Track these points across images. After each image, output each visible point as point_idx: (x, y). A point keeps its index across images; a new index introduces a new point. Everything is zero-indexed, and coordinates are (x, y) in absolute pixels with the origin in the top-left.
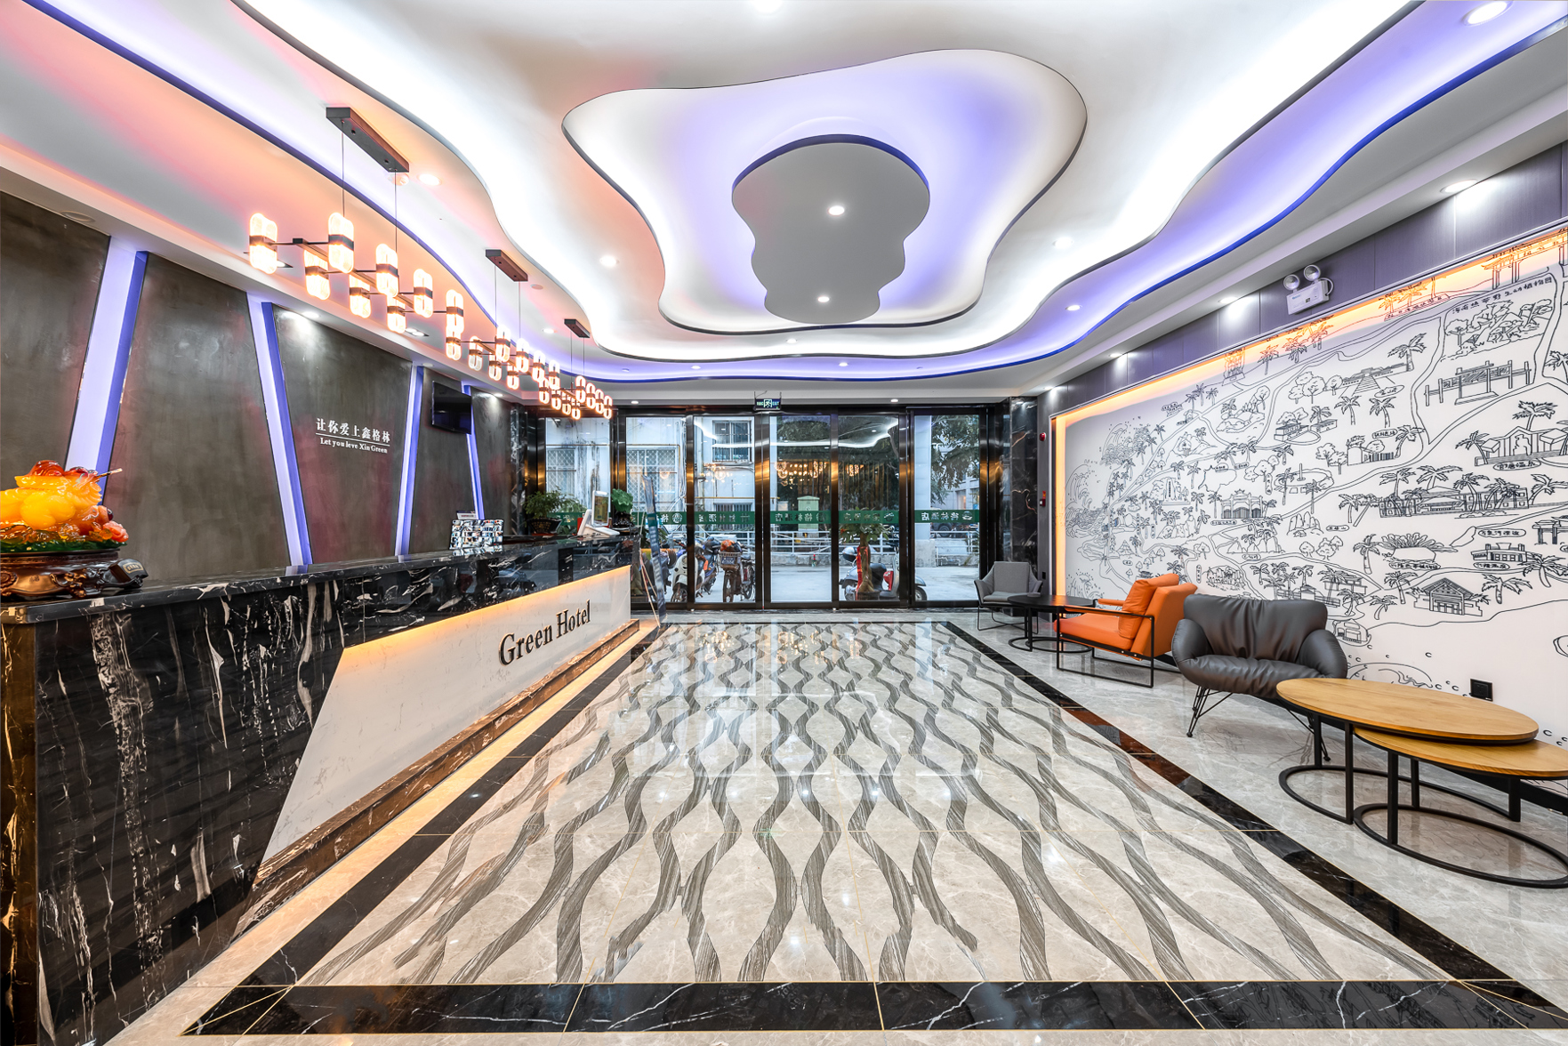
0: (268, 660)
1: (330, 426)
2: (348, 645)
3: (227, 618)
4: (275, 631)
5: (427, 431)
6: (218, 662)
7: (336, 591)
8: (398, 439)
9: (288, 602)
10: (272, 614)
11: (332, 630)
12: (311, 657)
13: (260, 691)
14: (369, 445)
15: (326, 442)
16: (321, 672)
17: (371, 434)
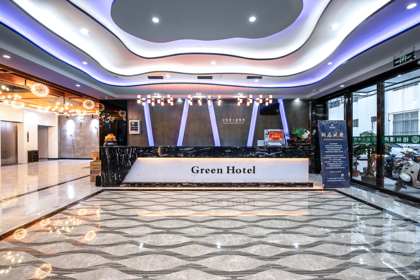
0: (124, 156)
1: (226, 120)
2: (138, 157)
3: (119, 150)
4: (125, 153)
6: (118, 155)
7: (136, 149)
8: (249, 120)
9: (127, 150)
10: (125, 150)
11: (135, 154)
12: (131, 157)
13: (123, 160)
14: (238, 122)
15: (225, 123)
16: (133, 160)
17: (239, 120)
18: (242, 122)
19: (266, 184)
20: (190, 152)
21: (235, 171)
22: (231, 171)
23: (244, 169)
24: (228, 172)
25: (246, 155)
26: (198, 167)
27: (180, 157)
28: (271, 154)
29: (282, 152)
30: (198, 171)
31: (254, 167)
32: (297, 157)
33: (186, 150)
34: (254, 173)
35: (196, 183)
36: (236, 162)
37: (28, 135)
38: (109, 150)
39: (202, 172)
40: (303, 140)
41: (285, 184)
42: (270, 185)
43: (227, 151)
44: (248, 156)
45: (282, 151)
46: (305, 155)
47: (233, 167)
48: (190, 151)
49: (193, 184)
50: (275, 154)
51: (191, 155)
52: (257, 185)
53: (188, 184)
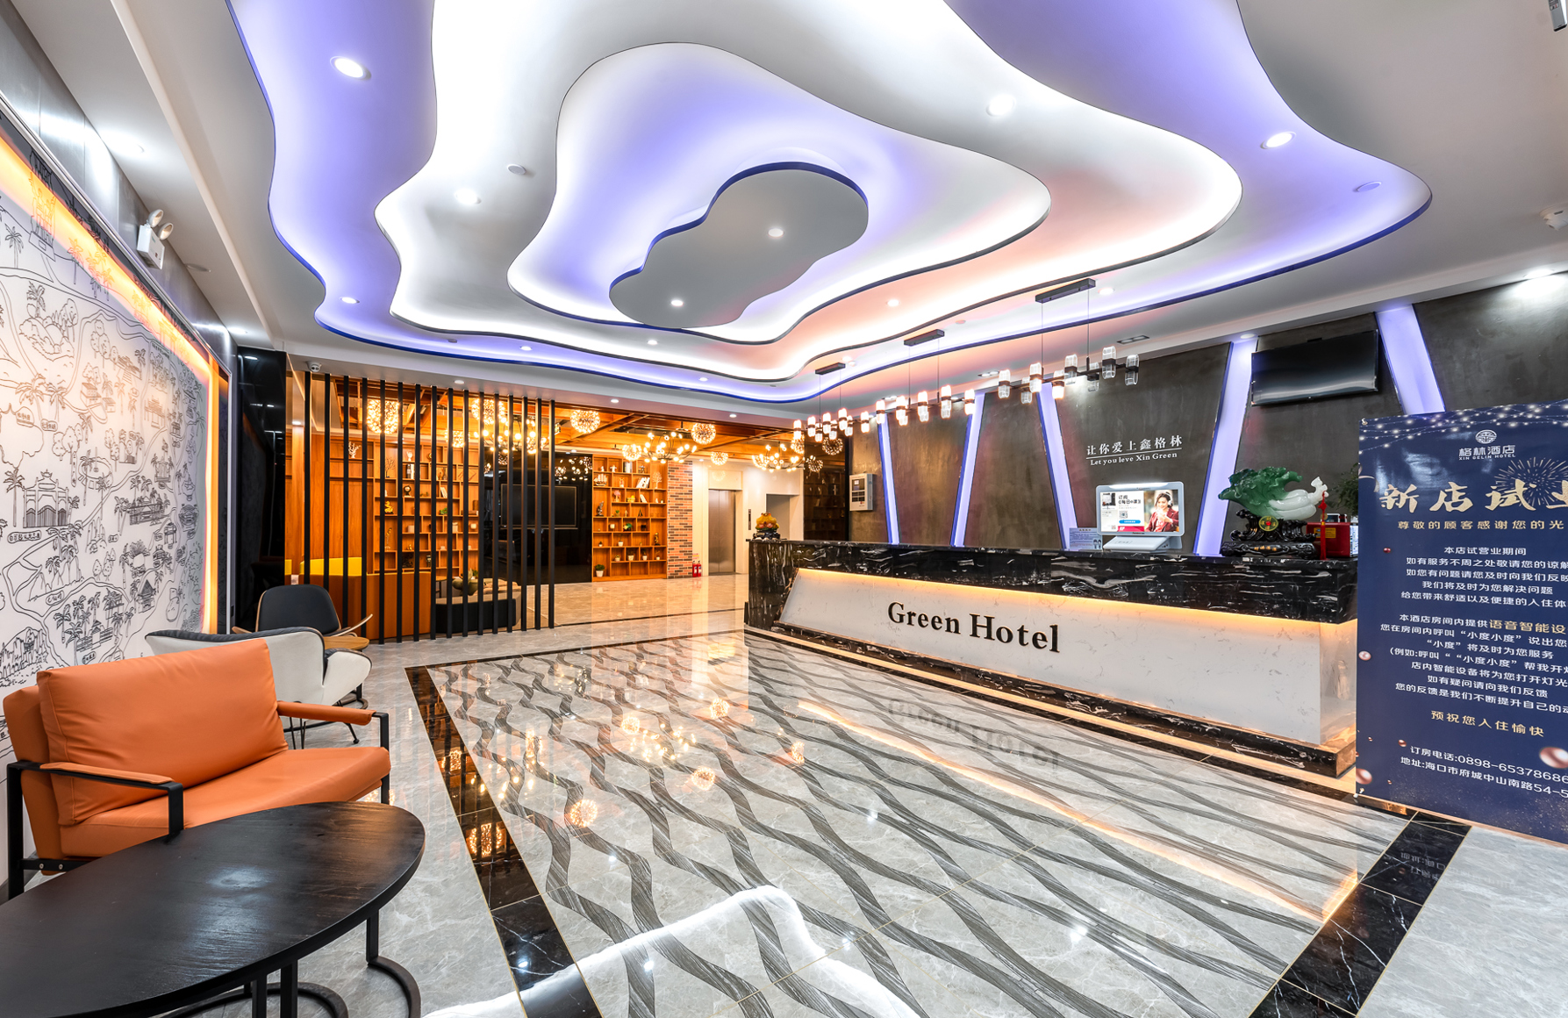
1: (1101, 448)
8: (1198, 439)
9: (780, 548)
14: (1151, 455)
15: (1096, 463)
17: (1153, 443)
18: (1167, 453)
19: (1092, 703)
20: (881, 560)
21: (994, 635)
22: (982, 632)
23: (1022, 631)
24: (975, 634)
25: (1018, 579)
26: (902, 606)
27: (861, 572)
28: (1108, 584)
29: (1155, 579)
30: (901, 616)
31: (1055, 628)
32: (1230, 609)
33: (872, 554)
34: (1054, 649)
35: (892, 652)
36: (996, 604)
37: (750, 515)
38: (758, 548)
39: (910, 623)
40: (1268, 529)
41: (1172, 720)
42: (1106, 711)
43: (964, 563)
44: (1025, 583)
45: (1154, 576)
46: (1278, 603)
47: (989, 619)
48: (880, 556)
49: (886, 650)
50: (1123, 584)
51: (883, 569)
52: (1058, 696)
53: (877, 650)
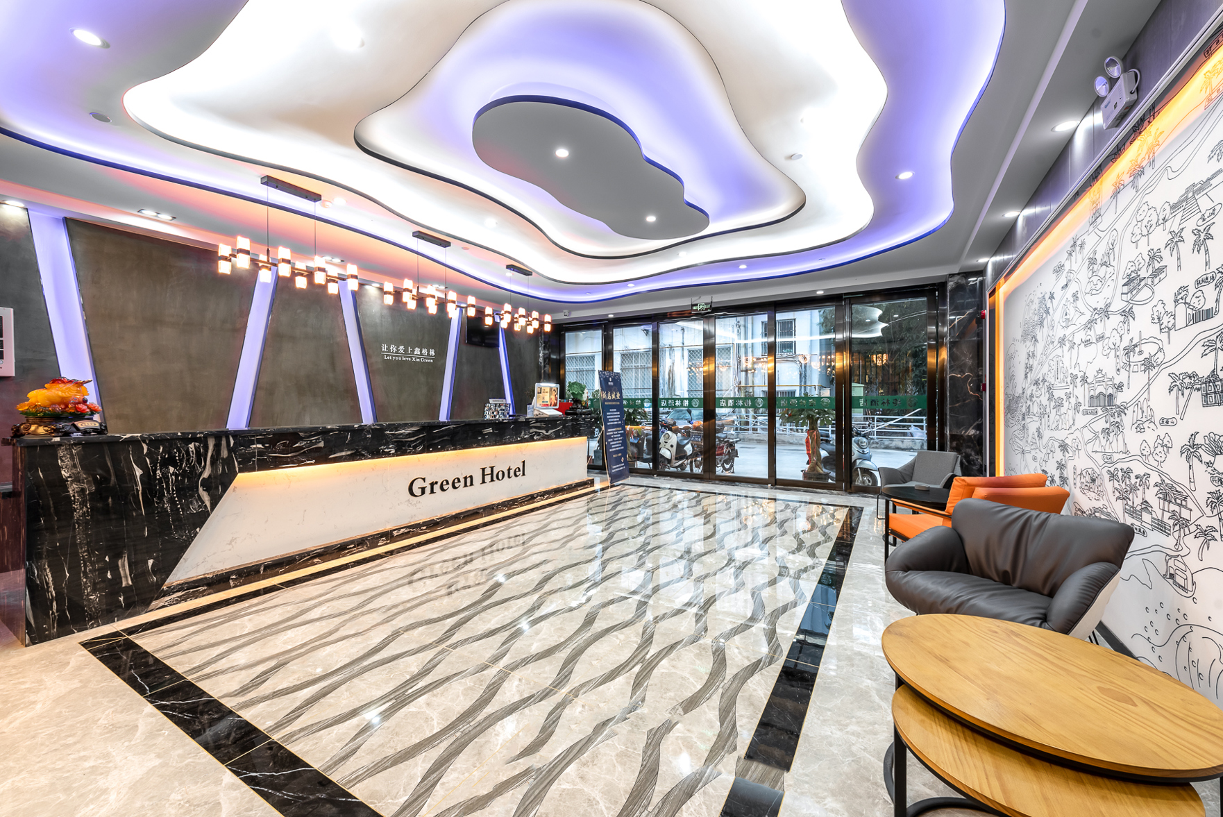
0: (174, 474)
1: (391, 348)
2: (241, 471)
3: (145, 451)
4: (181, 460)
5: (464, 347)
6: (138, 472)
7: (232, 442)
9: (192, 446)
10: (179, 451)
11: (228, 462)
12: (210, 476)
13: (170, 491)
14: (420, 358)
15: (388, 358)
16: (218, 486)
17: (421, 351)
18: (426, 358)
19: (543, 494)
20: (412, 439)
21: (495, 478)
22: (488, 478)
23: (509, 470)
24: (484, 482)
25: (515, 437)
26: (424, 479)
27: (388, 455)
28: (550, 432)
29: (562, 427)
30: (423, 490)
31: (524, 463)
33: (401, 434)
34: (524, 474)
35: (425, 524)
36: (496, 457)
39: (432, 492)
40: (584, 404)
41: (566, 488)
42: (548, 496)
43: (486, 431)
44: (519, 439)
47: (492, 468)
48: (409, 435)
49: (418, 526)
50: (553, 432)
51: (415, 447)
52: (531, 498)
53: (406, 531)
